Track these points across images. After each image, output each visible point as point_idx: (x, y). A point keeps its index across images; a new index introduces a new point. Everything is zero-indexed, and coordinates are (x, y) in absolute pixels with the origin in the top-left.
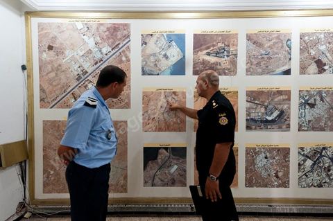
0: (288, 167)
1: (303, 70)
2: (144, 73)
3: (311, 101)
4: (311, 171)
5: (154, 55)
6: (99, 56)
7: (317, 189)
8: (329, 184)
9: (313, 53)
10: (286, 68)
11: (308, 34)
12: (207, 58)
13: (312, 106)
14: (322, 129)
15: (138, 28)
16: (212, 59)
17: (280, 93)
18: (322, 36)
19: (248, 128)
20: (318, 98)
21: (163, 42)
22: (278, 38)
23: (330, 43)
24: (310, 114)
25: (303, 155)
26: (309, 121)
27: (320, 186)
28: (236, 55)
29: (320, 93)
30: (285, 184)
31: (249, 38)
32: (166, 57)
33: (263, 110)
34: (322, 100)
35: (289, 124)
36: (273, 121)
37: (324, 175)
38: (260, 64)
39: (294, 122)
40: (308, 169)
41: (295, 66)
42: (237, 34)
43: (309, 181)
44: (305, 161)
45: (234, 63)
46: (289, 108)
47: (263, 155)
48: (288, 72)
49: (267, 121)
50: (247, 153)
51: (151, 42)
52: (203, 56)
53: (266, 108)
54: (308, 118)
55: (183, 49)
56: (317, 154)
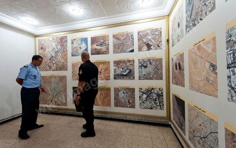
0: (134, 98)
1: (140, 49)
2: (72, 55)
3: (145, 64)
4: (146, 100)
5: (76, 48)
6: (57, 50)
7: (150, 110)
8: (156, 108)
9: (145, 40)
10: (131, 49)
11: (142, 32)
12: (97, 47)
13: (146, 67)
14: (151, 79)
15: (70, 37)
16: (99, 48)
17: (129, 61)
18: (149, 31)
19: (115, 78)
20: (148, 63)
21: (79, 42)
22: (127, 35)
23: (153, 35)
24: (144, 71)
25: (142, 92)
26: (144, 75)
27: (151, 108)
28: (108, 45)
29: (149, 60)
30: (133, 106)
31: (114, 36)
32: (80, 48)
33: (121, 70)
34: (150, 64)
35: (134, 77)
36: (126, 75)
37: (153, 103)
38: (119, 48)
39: (137, 75)
40: (144, 99)
41: (136, 47)
42: (108, 36)
43: (145, 105)
44: (142, 95)
45: (108, 49)
46: (134, 68)
47: (122, 92)
48: (132, 51)
49: (123, 75)
50: (115, 91)
51: (75, 42)
52: (95, 46)
53: (123, 69)
54: (143, 73)
55: (87, 44)
56: (149, 92)
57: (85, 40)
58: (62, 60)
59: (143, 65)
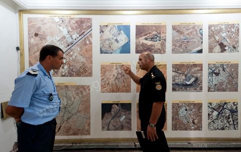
0: (201, 116)
1: (211, 50)
2: (102, 52)
3: (217, 71)
4: (217, 119)
5: (109, 39)
6: (70, 40)
7: (221, 131)
8: (229, 127)
9: (217, 38)
10: (199, 48)
11: (214, 26)
12: (145, 42)
13: (217, 74)
14: (224, 90)
15: (97, 21)
16: (149, 43)
17: (195, 65)
18: (224, 27)
19: (174, 90)
20: (221, 69)
21: (115, 31)
22: (194, 28)
23: (228, 32)
24: (216, 80)
25: (211, 108)
26: (215, 85)
27: (223, 129)
28: (165, 40)
29: (222, 65)
30: (199, 128)
31: (174, 28)
32: (117, 41)
33: (184, 77)
34: (224, 70)
35: (202, 87)
36: (191, 85)
37: (225, 121)
38: (181, 46)
39: (205, 85)
40: (214, 117)
41: (205, 47)
42: (165, 26)
43: (215, 125)
44: (212, 112)
45: (163, 45)
46: (202, 76)
47: (184, 108)
48: (200, 51)
49: (187, 85)
50: (173, 107)
51: (107, 31)
52: (142, 40)
53: (186, 76)
54: (214, 83)
55: (128, 36)
56: (221, 107)
57: (126, 29)
58: (82, 59)
59: (214, 72)
